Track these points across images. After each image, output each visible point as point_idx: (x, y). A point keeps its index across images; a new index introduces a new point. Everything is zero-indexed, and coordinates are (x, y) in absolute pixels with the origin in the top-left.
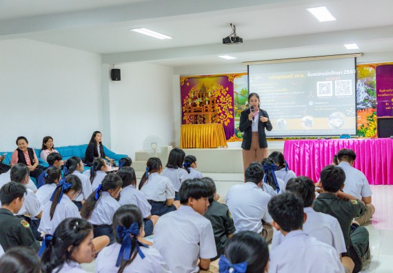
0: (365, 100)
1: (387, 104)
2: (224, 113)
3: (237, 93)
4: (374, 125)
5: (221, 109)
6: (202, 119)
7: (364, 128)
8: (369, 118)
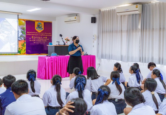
0: (21, 36)
4: (25, 48)
7: (20, 50)
8: (23, 45)
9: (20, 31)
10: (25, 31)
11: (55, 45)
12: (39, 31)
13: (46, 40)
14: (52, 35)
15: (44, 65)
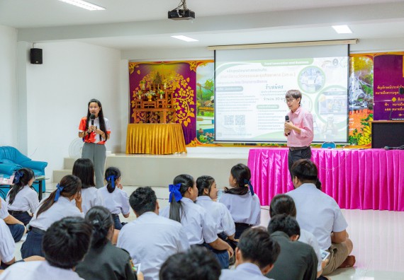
0: (359, 98)
1: (386, 104)
2: (183, 110)
3: (200, 85)
4: (369, 131)
5: (181, 104)
6: (156, 117)
7: (357, 134)
8: (364, 122)
10: (373, 85)
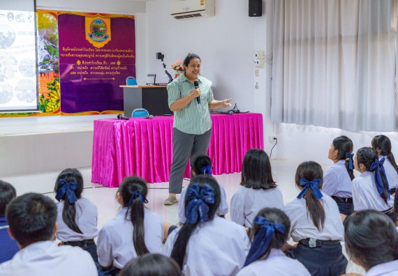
0: (45, 60)
1: (72, 68)
4: (57, 95)
7: (44, 100)
8: (51, 86)
9: (41, 44)
10: (58, 46)
11: (145, 85)
12: (98, 43)
13: (118, 71)
14: (134, 54)
15: (111, 145)
